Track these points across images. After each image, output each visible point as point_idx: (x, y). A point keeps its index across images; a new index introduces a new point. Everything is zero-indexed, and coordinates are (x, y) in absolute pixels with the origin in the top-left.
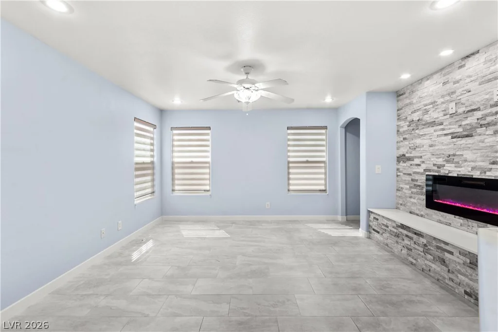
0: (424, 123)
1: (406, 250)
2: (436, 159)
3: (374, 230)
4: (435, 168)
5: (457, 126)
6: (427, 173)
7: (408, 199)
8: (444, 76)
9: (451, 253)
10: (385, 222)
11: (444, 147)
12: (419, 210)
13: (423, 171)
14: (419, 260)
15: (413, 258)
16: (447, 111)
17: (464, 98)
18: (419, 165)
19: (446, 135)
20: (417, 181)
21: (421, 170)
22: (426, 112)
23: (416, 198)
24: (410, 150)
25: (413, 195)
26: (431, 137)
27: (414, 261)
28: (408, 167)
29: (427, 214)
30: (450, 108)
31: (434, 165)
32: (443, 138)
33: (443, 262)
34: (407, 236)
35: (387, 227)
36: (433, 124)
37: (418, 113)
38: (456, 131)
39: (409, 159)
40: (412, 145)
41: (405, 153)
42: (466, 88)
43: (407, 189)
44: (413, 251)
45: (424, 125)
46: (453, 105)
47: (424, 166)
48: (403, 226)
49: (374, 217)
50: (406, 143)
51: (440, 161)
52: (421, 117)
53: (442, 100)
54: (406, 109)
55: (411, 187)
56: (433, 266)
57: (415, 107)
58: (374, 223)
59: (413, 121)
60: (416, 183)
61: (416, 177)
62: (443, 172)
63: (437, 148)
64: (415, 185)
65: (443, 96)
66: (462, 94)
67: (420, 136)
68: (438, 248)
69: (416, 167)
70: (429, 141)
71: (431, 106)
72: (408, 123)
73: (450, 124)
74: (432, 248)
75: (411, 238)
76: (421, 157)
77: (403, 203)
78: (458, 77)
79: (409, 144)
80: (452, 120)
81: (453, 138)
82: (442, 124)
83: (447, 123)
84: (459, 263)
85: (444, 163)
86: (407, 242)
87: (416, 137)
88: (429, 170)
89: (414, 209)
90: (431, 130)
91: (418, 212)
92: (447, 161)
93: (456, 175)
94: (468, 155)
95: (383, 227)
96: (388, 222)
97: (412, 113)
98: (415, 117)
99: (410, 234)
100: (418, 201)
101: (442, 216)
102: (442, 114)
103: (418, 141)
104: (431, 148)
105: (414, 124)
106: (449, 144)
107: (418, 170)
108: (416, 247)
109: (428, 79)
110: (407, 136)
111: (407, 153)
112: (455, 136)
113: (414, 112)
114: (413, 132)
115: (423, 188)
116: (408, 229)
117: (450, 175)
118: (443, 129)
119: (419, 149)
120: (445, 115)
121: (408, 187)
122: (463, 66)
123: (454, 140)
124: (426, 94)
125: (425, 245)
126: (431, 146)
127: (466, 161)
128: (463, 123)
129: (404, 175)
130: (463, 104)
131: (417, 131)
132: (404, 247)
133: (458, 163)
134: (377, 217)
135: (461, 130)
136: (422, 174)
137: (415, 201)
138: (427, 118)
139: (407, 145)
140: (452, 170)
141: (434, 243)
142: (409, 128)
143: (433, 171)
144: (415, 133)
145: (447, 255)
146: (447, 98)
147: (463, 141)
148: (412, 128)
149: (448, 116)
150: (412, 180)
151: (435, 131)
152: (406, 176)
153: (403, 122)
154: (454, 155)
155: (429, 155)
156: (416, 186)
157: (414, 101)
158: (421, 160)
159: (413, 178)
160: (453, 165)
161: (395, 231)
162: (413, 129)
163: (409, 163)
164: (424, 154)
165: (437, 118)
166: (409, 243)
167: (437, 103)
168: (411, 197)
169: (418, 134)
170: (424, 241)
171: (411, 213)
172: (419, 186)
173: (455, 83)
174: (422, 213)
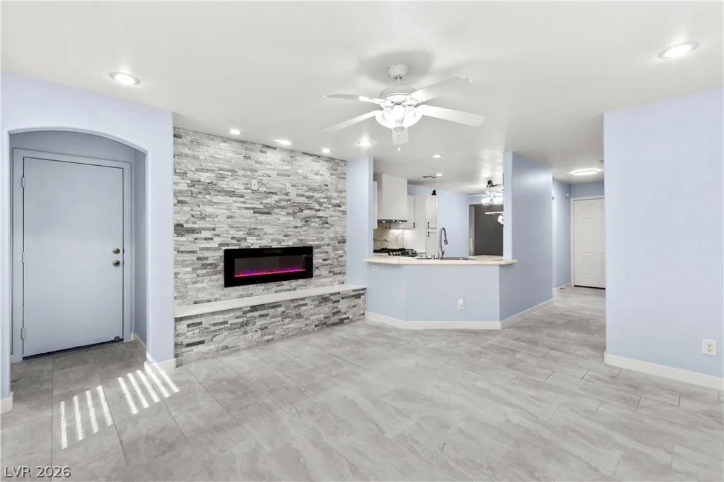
0: (218, 189)
1: (260, 332)
2: (237, 233)
3: (188, 345)
4: (235, 242)
5: (259, 203)
6: (224, 248)
7: (190, 286)
8: (246, 149)
9: (306, 305)
10: (220, 318)
11: (245, 220)
12: (211, 294)
13: (217, 246)
14: (277, 332)
15: (270, 334)
16: (249, 186)
17: (265, 180)
18: (211, 239)
19: (247, 208)
20: (206, 258)
21: (214, 244)
22: (224, 177)
23: (206, 281)
24: (193, 219)
25: (199, 279)
26: (229, 208)
27: (271, 337)
28: (190, 241)
29: (224, 295)
30: (253, 185)
31: (232, 238)
32: (245, 211)
33: (299, 316)
34: (261, 316)
35: (226, 322)
36: (231, 193)
37: (208, 174)
38: (258, 207)
39: (192, 231)
40: (199, 213)
41: (181, 222)
42: (266, 172)
43: (188, 273)
44: (269, 327)
45: (219, 191)
46: (254, 182)
47: (217, 240)
48: (254, 308)
49: (188, 326)
50: (186, 208)
51: (241, 234)
52: (214, 181)
53: (243, 173)
54: (184, 161)
55: (195, 270)
56: (291, 326)
57: (204, 165)
58: (189, 334)
59: (200, 181)
60: (204, 262)
61: (206, 254)
62: (244, 245)
63: (236, 220)
64: (203, 265)
65: (244, 169)
66: (263, 176)
67: (212, 203)
68: (295, 307)
69: (205, 241)
70: (226, 211)
71: (230, 173)
72: (189, 182)
73: (252, 199)
74: (290, 311)
75: (267, 315)
76: (214, 229)
77: (180, 294)
78: (261, 160)
79: (192, 210)
80: (255, 196)
81: (255, 213)
82: (242, 196)
83: (248, 197)
84: (311, 309)
85: (246, 236)
86: (260, 322)
87: (204, 204)
88: (228, 245)
89: (202, 296)
90: (229, 200)
91: (209, 298)
92: (249, 234)
93: (258, 247)
94: (268, 229)
95: (213, 328)
96: (226, 316)
97: (197, 170)
98: (205, 177)
99: (265, 312)
100: (210, 283)
101: (243, 290)
102: (243, 187)
103: (209, 210)
104: (229, 220)
105: (201, 187)
106: (251, 218)
107: (209, 246)
108: (273, 320)
109: (224, 142)
110: (187, 199)
111: (187, 222)
112: (256, 211)
113: (202, 170)
114: (199, 196)
115: (216, 266)
116: (263, 308)
117: (252, 247)
118: (245, 203)
119: (212, 219)
120: (246, 189)
121: (190, 269)
122: (265, 152)
123: (257, 215)
124: (221, 157)
125: (284, 312)
126: (228, 217)
127: (266, 234)
128: (264, 201)
129: (181, 254)
130: (263, 184)
131: (207, 196)
132: (256, 331)
133: (259, 236)
134: (198, 320)
135: (262, 207)
136: (215, 249)
137: (204, 285)
138: (223, 184)
139: (186, 212)
140: (253, 243)
141: (292, 305)
142: (190, 189)
143: (232, 245)
144: (205, 198)
145: (303, 308)
146: (249, 173)
147: (264, 217)
148: (197, 190)
149: (250, 191)
150: (199, 259)
151: (235, 202)
152: (184, 255)
153: (179, 178)
154: (255, 229)
155: (226, 227)
156: (205, 266)
157: (202, 157)
158: (213, 232)
159: (200, 256)
160: (255, 238)
161: (241, 320)
162: (200, 193)
163: (191, 237)
164: (220, 226)
165: (238, 189)
166: (264, 322)
167: (237, 174)
168: (195, 283)
169: (210, 201)
170: (282, 309)
171: (195, 303)
172: (211, 264)
173: (256, 162)
174: (217, 296)
